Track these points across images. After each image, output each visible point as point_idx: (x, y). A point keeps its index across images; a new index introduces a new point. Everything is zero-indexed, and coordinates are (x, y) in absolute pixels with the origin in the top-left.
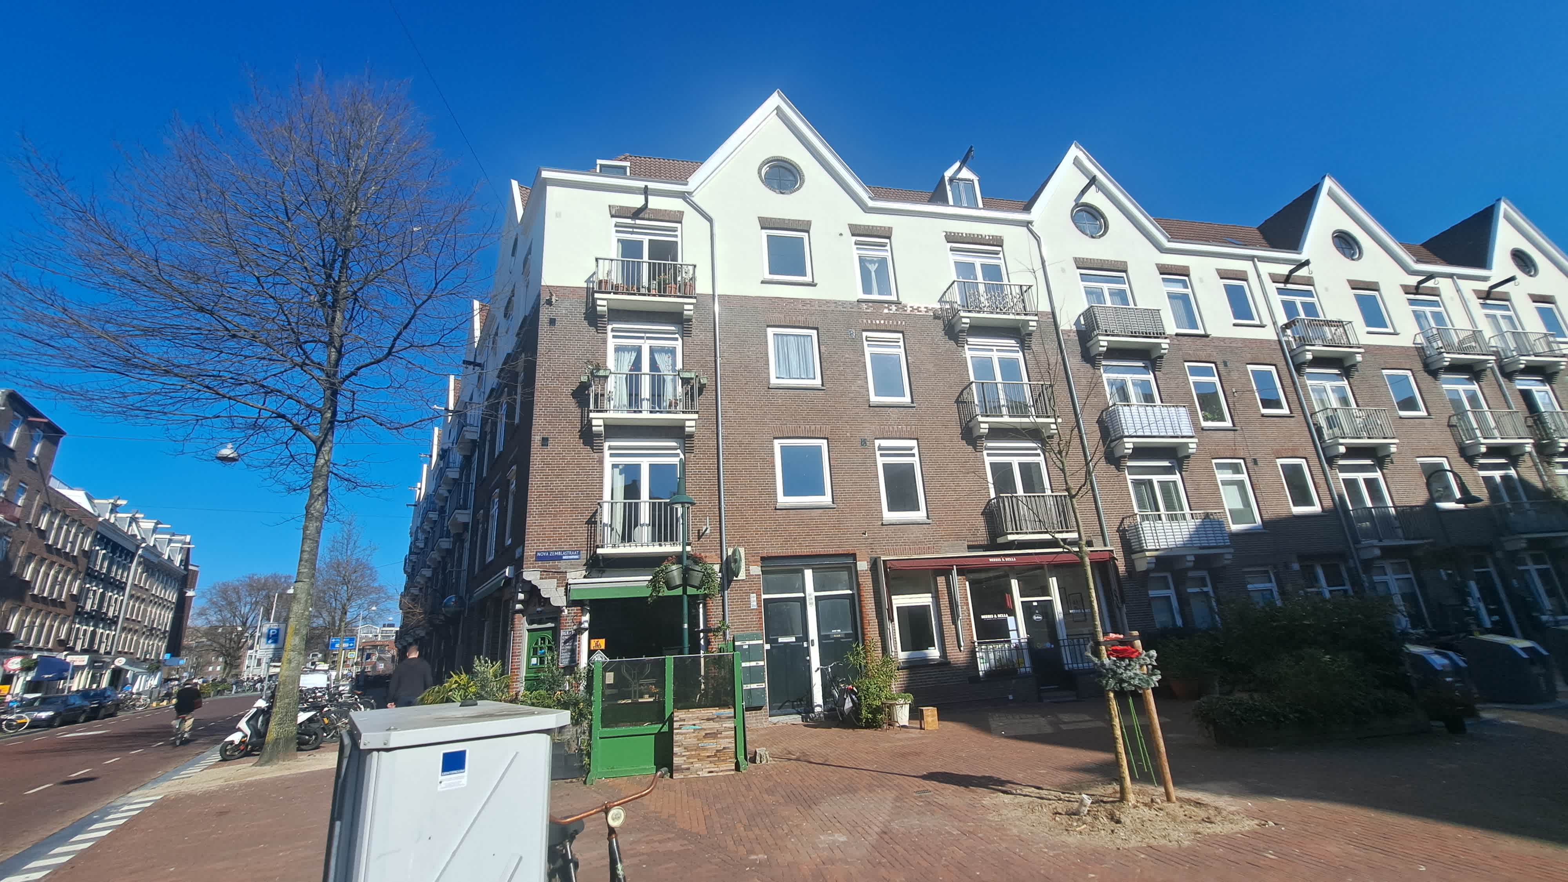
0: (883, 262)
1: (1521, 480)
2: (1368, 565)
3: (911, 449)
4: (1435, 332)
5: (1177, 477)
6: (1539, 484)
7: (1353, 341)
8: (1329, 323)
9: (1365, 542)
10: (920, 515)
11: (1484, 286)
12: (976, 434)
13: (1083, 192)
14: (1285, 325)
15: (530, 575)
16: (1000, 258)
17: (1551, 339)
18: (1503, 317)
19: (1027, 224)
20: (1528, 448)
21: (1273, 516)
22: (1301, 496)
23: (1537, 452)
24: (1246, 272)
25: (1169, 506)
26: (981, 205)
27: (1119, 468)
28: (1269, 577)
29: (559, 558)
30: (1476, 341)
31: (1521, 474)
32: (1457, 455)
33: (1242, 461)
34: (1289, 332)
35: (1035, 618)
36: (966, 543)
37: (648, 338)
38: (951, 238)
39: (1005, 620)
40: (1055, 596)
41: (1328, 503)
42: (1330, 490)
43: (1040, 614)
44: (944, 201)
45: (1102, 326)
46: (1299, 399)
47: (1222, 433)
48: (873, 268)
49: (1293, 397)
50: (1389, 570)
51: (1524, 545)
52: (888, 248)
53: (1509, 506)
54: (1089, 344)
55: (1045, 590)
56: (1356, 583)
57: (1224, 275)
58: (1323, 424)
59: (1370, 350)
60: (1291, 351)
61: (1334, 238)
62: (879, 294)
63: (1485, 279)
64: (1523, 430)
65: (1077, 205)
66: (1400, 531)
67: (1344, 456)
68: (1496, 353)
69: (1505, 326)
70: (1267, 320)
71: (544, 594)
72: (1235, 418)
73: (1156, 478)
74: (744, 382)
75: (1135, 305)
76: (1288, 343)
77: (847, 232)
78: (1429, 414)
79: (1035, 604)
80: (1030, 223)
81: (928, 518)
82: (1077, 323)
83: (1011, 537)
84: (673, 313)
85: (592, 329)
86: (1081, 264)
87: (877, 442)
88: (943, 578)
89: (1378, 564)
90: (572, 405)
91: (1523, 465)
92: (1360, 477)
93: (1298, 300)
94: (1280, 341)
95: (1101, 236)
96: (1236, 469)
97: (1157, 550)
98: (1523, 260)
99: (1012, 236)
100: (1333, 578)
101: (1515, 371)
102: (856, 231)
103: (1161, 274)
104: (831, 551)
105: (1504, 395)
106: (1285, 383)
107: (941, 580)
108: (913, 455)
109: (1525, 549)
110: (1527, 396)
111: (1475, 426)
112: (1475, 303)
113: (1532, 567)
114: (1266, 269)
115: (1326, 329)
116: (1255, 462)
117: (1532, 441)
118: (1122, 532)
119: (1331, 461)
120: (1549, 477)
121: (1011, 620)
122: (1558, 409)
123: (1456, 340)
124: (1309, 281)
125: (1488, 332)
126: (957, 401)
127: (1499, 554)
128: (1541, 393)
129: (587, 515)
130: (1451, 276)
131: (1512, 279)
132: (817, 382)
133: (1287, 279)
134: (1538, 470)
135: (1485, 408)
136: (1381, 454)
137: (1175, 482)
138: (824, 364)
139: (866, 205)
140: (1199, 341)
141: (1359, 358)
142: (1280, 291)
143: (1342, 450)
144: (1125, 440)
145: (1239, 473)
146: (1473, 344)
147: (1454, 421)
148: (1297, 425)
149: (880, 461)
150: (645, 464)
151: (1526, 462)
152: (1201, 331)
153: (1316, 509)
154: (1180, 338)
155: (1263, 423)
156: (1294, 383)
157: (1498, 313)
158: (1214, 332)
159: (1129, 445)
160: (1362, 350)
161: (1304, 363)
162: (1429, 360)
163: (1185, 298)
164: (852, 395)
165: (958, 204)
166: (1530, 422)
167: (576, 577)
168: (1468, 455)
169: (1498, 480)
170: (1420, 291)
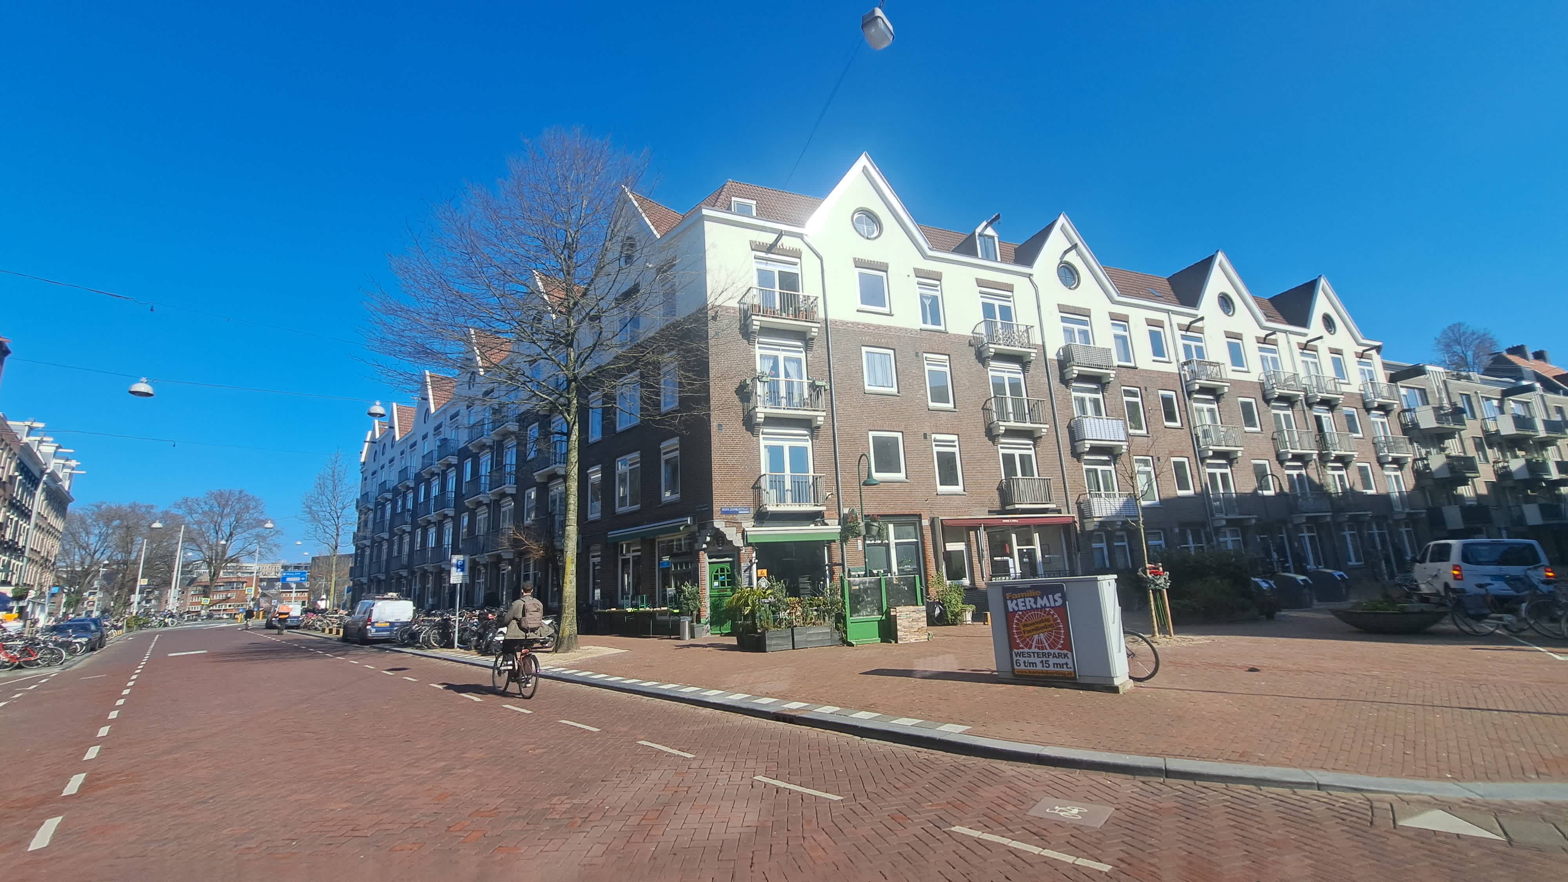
0: (935, 299)
1: (1308, 477)
2: (1217, 530)
3: (953, 442)
4: (1272, 373)
5: (1111, 468)
6: (1317, 481)
7: (1224, 376)
8: (1211, 364)
9: (1217, 516)
10: (958, 489)
11: (1303, 340)
12: (995, 433)
13: (1066, 252)
14: (1185, 363)
15: (719, 524)
16: (1010, 301)
17: (1336, 380)
18: (1312, 362)
19: (1029, 276)
20: (1315, 457)
21: (1166, 496)
22: (1183, 484)
23: (1319, 459)
24: (1163, 321)
25: (1107, 488)
26: (999, 259)
27: (1079, 460)
28: (1160, 536)
29: (736, 513)
30: (1295, 381)
31: (1309, 473)
32: (1275, 459)
33: (1150, 458)
34: (1186, 368)
35: (1025, 560)
36: (987, 509)
37: (783, 350)
38: (980, 283)
39: (1007, 561)
40: (1037, 546)
41: (1198, 489)
42: (1200, 480)
43: (1028, 557)
44: (974, 254)
45: (1076, 360)
46: (1188, 416)
47: (1141, 438)
48: (928, 302)
49: (1184, 414)
50: (1228, 533)
51: (1304, 521)
52: (939, 288)
53: (1299, 495)
54: (1065, 371)
55: (1030, 542)
56: (1208, 540)
57: (1150, 322)
58: (1200, 434)
59: (1234, 383)
60: (1186, 381)
61: (1219, 297)
62: (932, 324)
63: (1305, 335)
64: (1313, 444)
65: (1061, 262)
66: (1237, 509)
67: (1211, 458)
68: (1305, 390)
69: (1313, 371)
70: (1173, 359)
71: (729, 538)
72: (1149, 428)
73: (1099, 468)
74: (849, 387)
75: (1094, 344)
76: (1185, 375)
77: (913, 275)
78: (1262, 430)
79: (1025, 551)
80: (1031, 275)
81: (964, 491)
82: (1058, 354)
83: (1017, 506)
84: (799, 332)
85: (745, 342)
86: (1062, 309)
87: (933, 436)
88: (974, 532)
89: (1223, 530)
90: (736, 399)
91: (1310, 467)
92: (1218, 471)
93: (1193, 344)
94: (1180, 374)
95: (1075, 288)
96: (1146, 463)
97: (1100, 517)
98: (1329, 323)
99: (1020, 284)
100: (1197, 539)
101: (1314, 403)
102: (919, 273)
103: (1112, 319)
104: (907, 512)
105: (1306, 419)
106: (1180, 404)
107: (972, 533)
108: (955, 446)
109: (1304, 523)
110: (1318, 419)
111: (1287, 439)
112: (1297, 351)
113: (1306, 534)
114: (1177, 319)
115: (1208, 367)
116: (1159, 459)
117: (1317, 452)
118: (1078, 504)
119: (1203, 460)
120: (1323, 476)
121: (1011, 561)
122: (1335, 431)
123: (1283, 378)
124: (1201, 330)
125: (1302, 373)
126: (983, 409)
127: (1290, 526)
128: (1326, 417)
129: (752, 483)
130: (1285, 332)
131: (1321, 338)
132: (894, 390)
133: (1188, 328)
134: (1318, 471)
135: (1294, 428)
136: (1232, 457)
137: (1110, 471)
138: (899, 377)
139: (925, 253)
140: (1131, 371)
141: (1226, 390)
142: (1184, 337)
143: (1210, 453)
144: (1086, 442)
145: (1147, 466)
146: (1293, 383)
147: (1275, 435)
148: (1185, 433)
149: (936, 449)
150: (786, 445)
151: (1312, 465)
152: (1132, 364)
153: (1191, 492)
154: (1120, 368)
155: (1165, 432)
156: (1186, 405)
157: (1309, 360)
158: (1140, 366)
159: (1087, 445)
160: (1229, 384)
161: (1193, 391)
162: (1267, 392)
163: (1124, 338)
164: (917, 401)
165: (987, 257)
166: (1318, 438)
167: (749, 526)
168: (1280, 459)
169: (1295, 477)
170: (1266, 342)
